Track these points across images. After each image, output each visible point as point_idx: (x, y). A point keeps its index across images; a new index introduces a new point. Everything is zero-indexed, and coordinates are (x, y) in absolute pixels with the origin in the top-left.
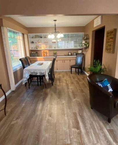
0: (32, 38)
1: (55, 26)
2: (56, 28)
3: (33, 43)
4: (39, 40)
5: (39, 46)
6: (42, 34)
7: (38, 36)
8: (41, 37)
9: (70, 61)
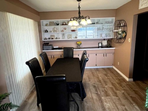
0: (46, 25)
1: (79, 9)
2: (80, 11)
3: (47, 32)
4: (54, 28)
5: (54, 35)
6: (59, 20)
7: (53, 22)
8: (58, 25)
9: (96, 55)
